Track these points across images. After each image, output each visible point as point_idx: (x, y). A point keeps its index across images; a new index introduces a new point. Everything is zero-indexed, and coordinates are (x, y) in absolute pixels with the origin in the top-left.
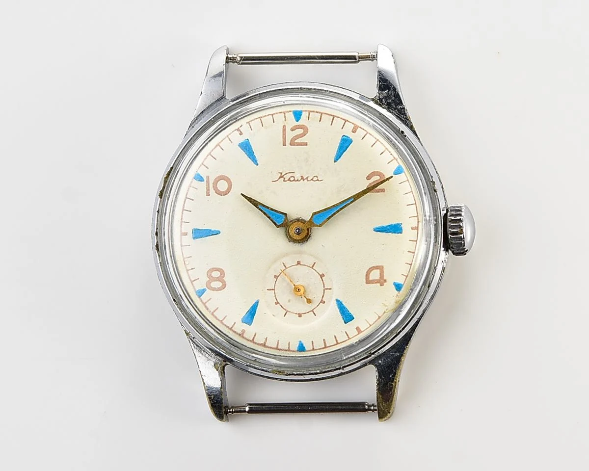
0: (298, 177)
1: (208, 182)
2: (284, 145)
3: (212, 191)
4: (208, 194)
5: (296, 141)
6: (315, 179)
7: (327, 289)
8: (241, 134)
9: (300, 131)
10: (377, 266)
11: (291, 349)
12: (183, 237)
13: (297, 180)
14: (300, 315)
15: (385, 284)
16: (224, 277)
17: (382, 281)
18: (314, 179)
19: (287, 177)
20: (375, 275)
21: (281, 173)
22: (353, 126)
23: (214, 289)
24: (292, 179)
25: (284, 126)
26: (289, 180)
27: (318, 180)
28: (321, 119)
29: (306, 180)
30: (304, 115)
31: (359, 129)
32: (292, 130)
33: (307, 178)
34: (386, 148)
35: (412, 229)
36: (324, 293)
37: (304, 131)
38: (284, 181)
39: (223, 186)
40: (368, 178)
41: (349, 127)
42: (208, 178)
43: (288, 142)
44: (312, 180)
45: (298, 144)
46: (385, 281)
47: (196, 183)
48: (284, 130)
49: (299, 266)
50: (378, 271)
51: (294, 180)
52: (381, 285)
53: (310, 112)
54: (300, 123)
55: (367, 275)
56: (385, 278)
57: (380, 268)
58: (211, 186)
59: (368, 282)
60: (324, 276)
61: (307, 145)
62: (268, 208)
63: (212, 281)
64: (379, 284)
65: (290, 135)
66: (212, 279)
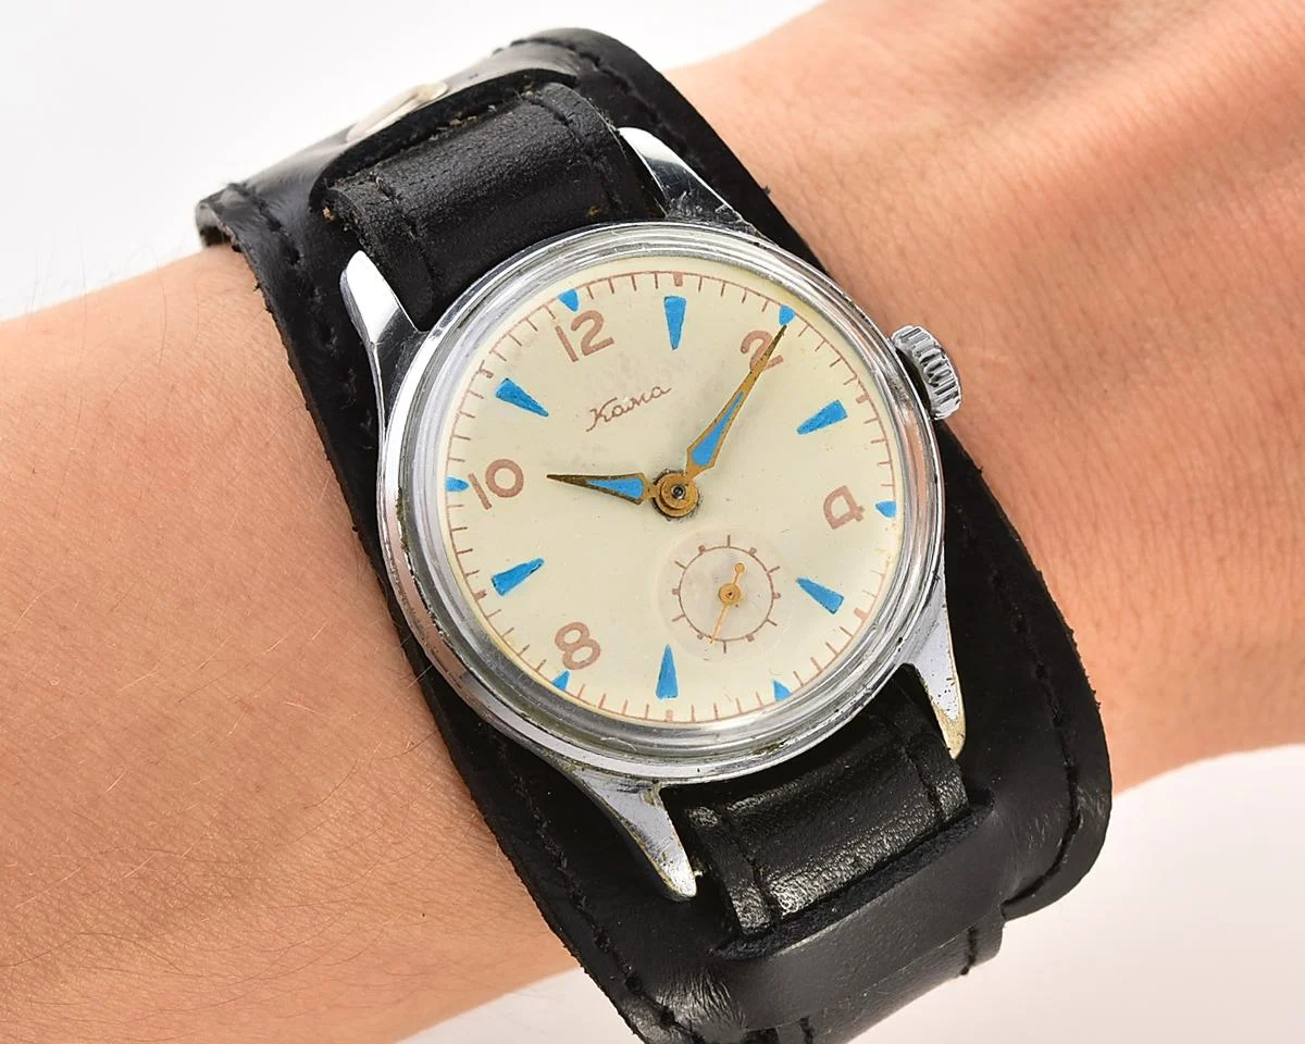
0: (625, 402)
1: (476, 485)
2: (575, 359)
3: (492, 497)
4: (487, 505)
5: (592, 344)
6: (657, 392)
7: (772, 571)
8: (490, 375)
9: (590, 324)
10: (837, 491)
11: (765, 702)
12: (480, 601)
13: (629, 409)
14: (750, 638)
15: (864, 514)
16: (588, 634)
17: (856, 513)
18: (655, 395)
19: (607, 412)
20: (840, 507)
21: (595, 410)
22: (672, 276)
23: (582, 665)
24: (618, 411)
25: (558, 329)
26: (614, 415)
27: (662, 392)
28: (612, 288)
29: (642, 402)
30: (582, 294)
31: (685, 277)
32: (574, 328)
33: (643, 398)
34: (746, 289)
35: (859, 401)
36: (770, 580)
37: (596, 322)
38: (606, 421)
39: (505, 479)
40: (744, 349)
41: (667, 282)
42: (472, 476)
43: (579, 352)
44: (652, 396)
45: (598, 347)
46: (861, 509)
47: (455, 497)
48: (561, 334)
49: (705, 554)
50: (842, 498)
51: (623, 411)
52: (858, 520)
53: (588, 285)
54: (582, 309)
55: (828, 514)
56: (859, 505)
57: (842, 491)
58: (485, 488)
59: (835, 523)
60: (755, 550)
61: (612, 343)
62: (605, 478)
63: (572, 652)
64: (854, 520)
65: (576, 339)
66: (569, 650)
